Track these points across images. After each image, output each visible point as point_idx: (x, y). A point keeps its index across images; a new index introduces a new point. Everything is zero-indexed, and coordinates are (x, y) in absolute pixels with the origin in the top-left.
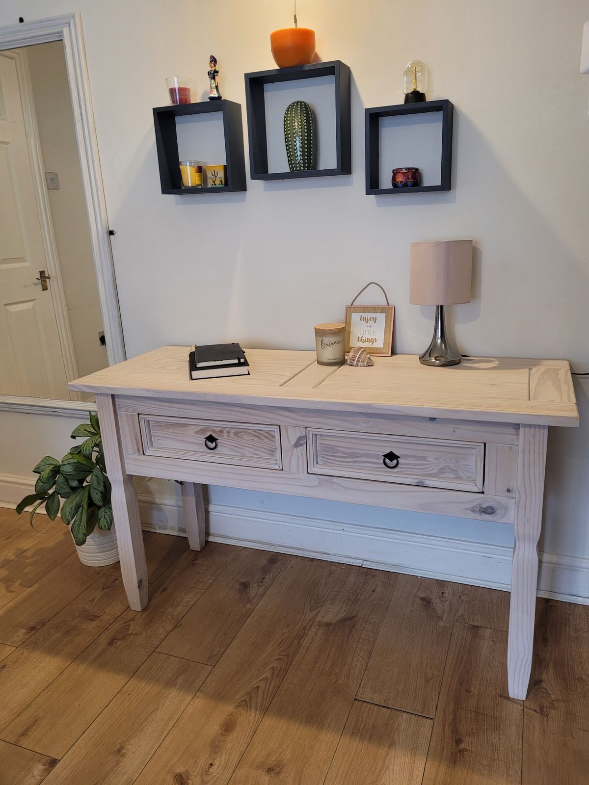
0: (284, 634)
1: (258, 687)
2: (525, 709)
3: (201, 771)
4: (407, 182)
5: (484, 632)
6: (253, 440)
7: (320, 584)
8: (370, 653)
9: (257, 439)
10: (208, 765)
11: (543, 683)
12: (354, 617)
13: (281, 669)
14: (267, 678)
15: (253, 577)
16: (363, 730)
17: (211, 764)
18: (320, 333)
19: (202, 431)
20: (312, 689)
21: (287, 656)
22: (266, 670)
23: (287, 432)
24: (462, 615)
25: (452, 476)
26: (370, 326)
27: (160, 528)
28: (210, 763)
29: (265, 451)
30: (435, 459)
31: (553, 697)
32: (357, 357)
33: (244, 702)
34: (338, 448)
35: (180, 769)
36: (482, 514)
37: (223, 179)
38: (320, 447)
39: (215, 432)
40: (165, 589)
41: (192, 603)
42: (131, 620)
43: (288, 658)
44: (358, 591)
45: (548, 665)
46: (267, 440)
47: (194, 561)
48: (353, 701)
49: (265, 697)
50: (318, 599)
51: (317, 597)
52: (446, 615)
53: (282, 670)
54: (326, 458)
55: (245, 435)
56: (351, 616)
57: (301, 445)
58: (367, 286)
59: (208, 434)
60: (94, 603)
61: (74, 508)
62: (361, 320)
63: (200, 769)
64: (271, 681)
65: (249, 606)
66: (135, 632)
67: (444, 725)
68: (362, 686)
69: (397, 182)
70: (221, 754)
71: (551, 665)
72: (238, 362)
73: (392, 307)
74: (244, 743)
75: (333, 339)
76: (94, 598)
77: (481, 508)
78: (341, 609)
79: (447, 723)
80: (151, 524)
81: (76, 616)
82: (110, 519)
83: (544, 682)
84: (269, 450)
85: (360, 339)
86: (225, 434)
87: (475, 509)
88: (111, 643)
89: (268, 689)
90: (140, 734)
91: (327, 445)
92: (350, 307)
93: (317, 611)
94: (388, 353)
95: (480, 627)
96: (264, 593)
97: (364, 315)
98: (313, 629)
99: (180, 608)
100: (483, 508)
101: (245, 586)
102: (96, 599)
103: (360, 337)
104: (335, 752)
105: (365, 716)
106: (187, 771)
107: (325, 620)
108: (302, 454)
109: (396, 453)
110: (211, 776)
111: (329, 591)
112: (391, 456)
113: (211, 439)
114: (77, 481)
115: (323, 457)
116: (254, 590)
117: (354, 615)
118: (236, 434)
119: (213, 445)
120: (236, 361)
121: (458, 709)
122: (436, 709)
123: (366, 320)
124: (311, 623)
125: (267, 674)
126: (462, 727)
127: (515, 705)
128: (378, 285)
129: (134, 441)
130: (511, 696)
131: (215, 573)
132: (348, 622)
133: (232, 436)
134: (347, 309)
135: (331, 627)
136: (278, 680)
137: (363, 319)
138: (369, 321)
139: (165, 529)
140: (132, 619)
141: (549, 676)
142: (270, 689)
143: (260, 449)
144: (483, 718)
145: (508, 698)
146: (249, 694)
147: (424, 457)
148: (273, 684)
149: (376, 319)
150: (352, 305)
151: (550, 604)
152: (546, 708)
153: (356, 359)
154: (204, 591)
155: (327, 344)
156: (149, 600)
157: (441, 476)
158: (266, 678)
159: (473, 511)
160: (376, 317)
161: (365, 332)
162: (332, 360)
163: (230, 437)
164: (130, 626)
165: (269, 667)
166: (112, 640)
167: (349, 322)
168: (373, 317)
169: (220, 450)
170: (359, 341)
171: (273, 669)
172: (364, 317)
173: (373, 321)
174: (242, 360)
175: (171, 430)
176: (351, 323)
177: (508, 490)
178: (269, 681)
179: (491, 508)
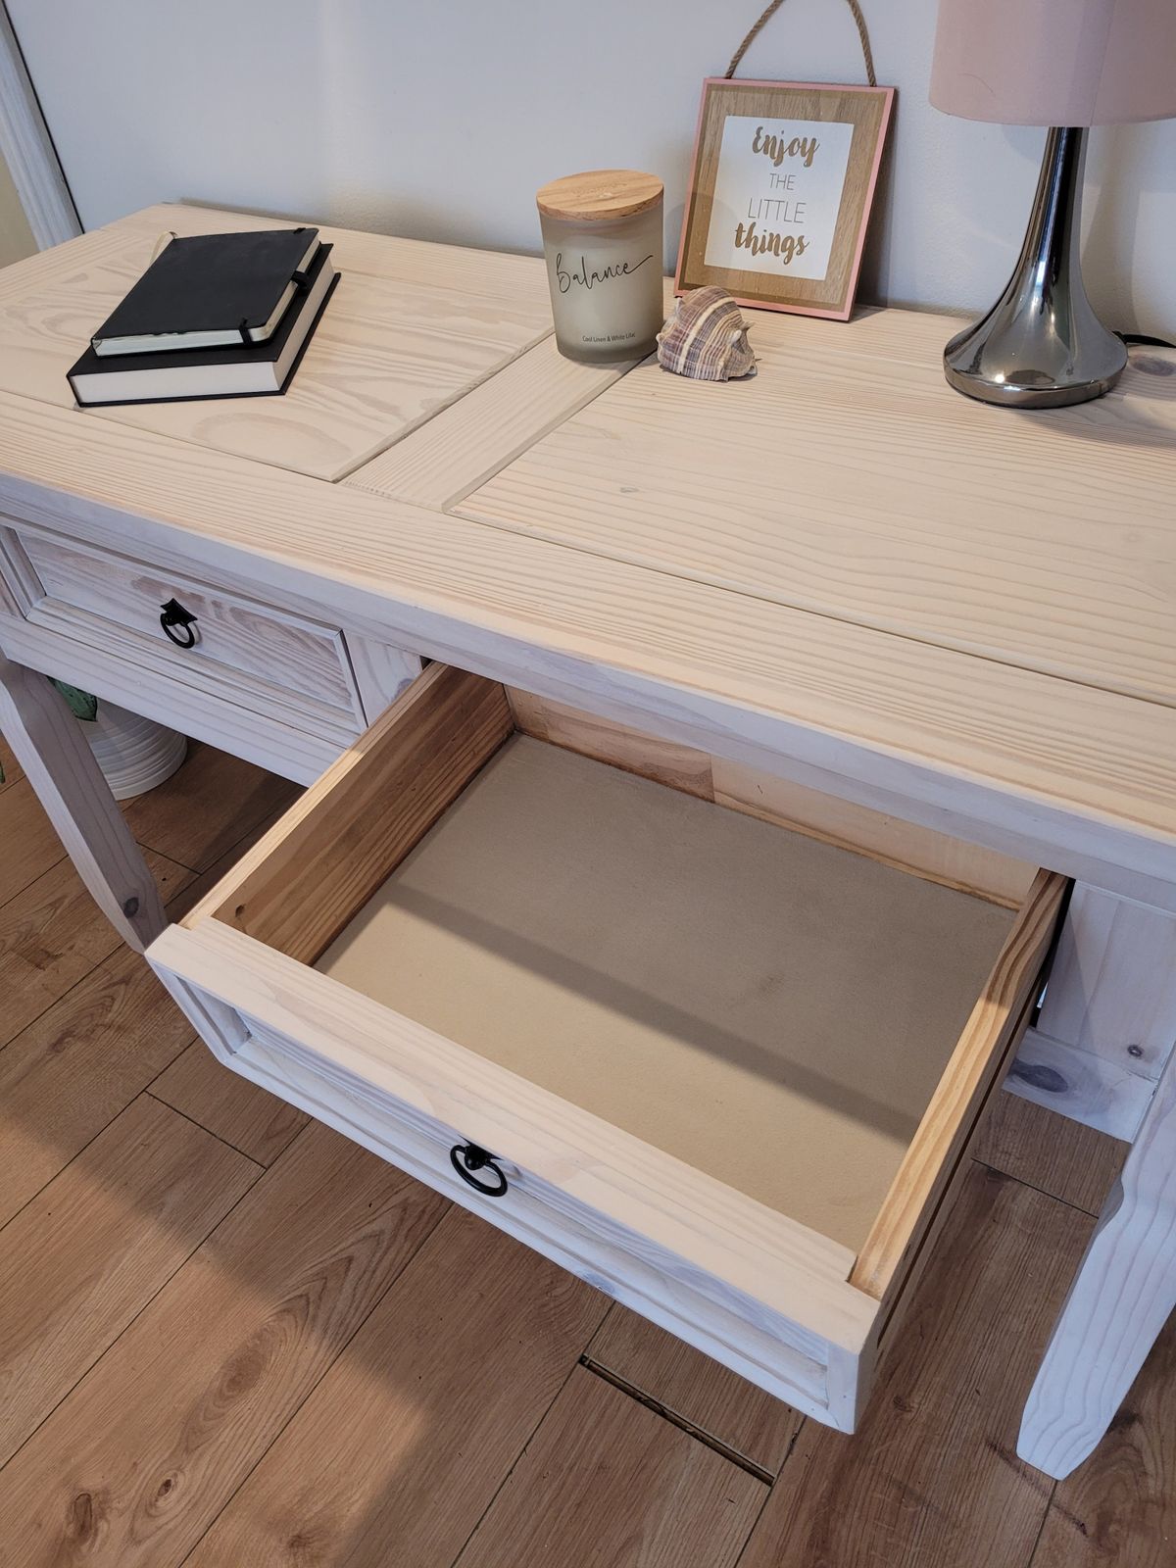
1: (350, 1260)
2: (1053, 1512)
3: (137, 1499)
5: (1014, 1199)
6: (286, 644)
9: (297, 645)
10: (159, 1485)
11: (1137, 1425)
13: (423, 1211)
14: (382, 1232)
16: (571, 1469)
17: (167, 1484)
19: (153, 583)
22: (384, 1208)
23: (365, 654)
26: (787, 182)
28: (164, 1479)
31: (1153, 1487)
32: (690, 340)
33: (303, 1302)
35: (92, 1482)
39: (182, 593)
42: (121, 982)
46: (325, 655)
48: (571, 1366)
49: (359, 1294)
53: (426, 1217)
55: (261, 623)
59: (167, 598)
60: (58, 912)
62: (756, 150)
63: (137, 1491)
64: (388, 1248)
66: (119, 1020)
67: (795, 1515)
70: (201, 1455)
72: (240, 340)
73: (884, 95)
74: (264, 1437)
75: (599, 257)
76: (61, 900)
77: (1018, 1062)
79: (806, 1505)
81: (7, 947)
83: (1141, 1423)
85: (744, 236)
86: (210, 607)
88: (57, 1046)
89: (374, 1272)
90: (37, 1343)
92: (722, 88)
94: (840, 308)
95: (1009, 1178)
97: (772, 127)
100: (1024, 1068)
102: (67, 901)
103: (746, 228)
104: (477, 1528)
105: (590, 1423)
106: (106, 1491)
110: (156, 1524)
113: (177, 613)
118: (237, 615)
119: (183, 634)
120: (233, 337)
121: (852, 1462)
122: (790, 1452)
123: (773, 149)
125: (385, 1222)
126: (844, 1532)
127: (1027, 1490)
130: (1024, 1451)
133: (229, 617)
134: (708, 98)
136: (407, 1246)
137: (766, 144)
138: (786, 155)
140: (125, 981)
142: (378, 1273)
143: (316, 678)
144: (915, 1512)
145: (1010, 1456)
146: (323, 1276)
148: (390, 1256)
149: (812, 150)
150: (731, 74)
152: (1120, 1521)
153: (686, 347)
155: (576, 277)
158: (377, 1236)
160: (814, 140)
161: (765, 203)
162: (601, 340)
163: (224, 620)
164: (113, 999)
165: (396, 1200)
166: (60, 1041)
167: (711, 154)
168: (805, 140)
169: (207, 647)
170: (738, 244)
171: (405, 1210)
172: (768, 137)
173: (801, 160)
174: (257, 335)
175: (70, 560)
176: (718, 159)
177: (1135, 1051)
178: (384, 1245)
179: (1052, 1073)
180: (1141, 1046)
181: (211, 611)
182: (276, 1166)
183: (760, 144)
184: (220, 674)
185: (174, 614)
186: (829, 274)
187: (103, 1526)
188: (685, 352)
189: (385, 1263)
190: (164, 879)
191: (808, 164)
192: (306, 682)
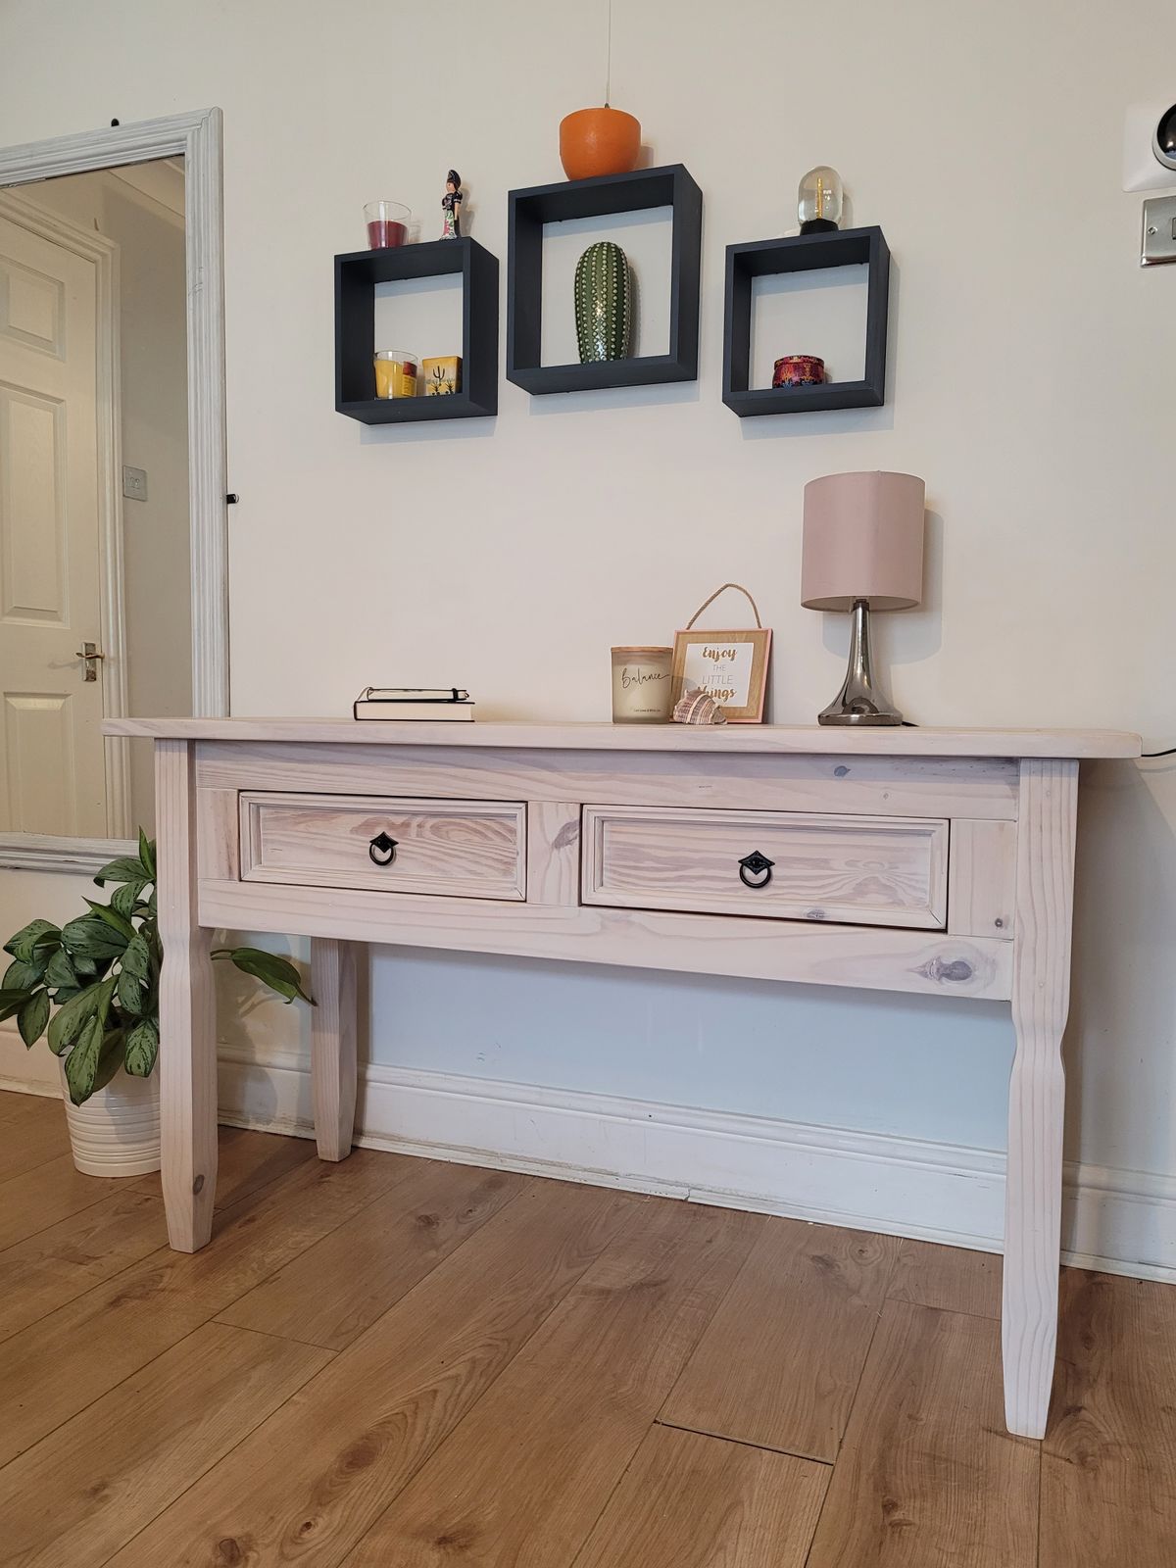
0: (504, 1303)
1: (435, 1391)
2: (1044, 1456)
3: (281, 1537)
4: (802, 380)
5: (951, 1320)
6: (469, 840)
7: (593, 1224)
8: (696, 1343)
9: (476, 839)
10: (300, 1526)
11: (1083, 1412)
12: (665, 1281)
13: (491, 1362)
15: (447, 1208)
16: (669, 1475)
17: (308, 1525)
18: (620, 656)
19: (367, 826)
20: (558, 1399)
21: (508, 1340)
22: (455, 1363)
23: (541, 815)
24: (903, 1289)
25: (882, 898)
26: (722, 668)
27: (258, 1120)
28: (305, 1522)
29: (490, 862)
31: (1108, 1438)
32: (693, 706)
33: (400, 1417)
34: (646, 850)
35: (232, 1531)
36: (944, 979)
37: (453, 383)
38: (609, 848)
39: (392, 826)
40: (252, 1220)
41: (308, 1244)
42: (167, 1267)
43: (509, 1344)
44: (675, 1241)
45: (1095, 1381)
46: (498, 840)
47: (322, 1177)
48: (649, 1425)
49: (449, 1408)
50: (585, 1250)
51: (585, 1246)
52: (867, 1287)
54: (621, 874)
55: (453, 830)
56: (657, 1279)
57: (569, 842)
58: (720, 591)
59: (378, 833)
60: (92, 1235)
61: (78, 1020)
62: (705, 656)
63: (279, 1532)
64: (465, 1385)
65: (432, 1254)
66: (172, 1286)
67: (857, 1478)
68: (671, 1398)
69: (784, 382)
70: (335, 1506)
71: (1102, 1380)
72: (452, 697)
73: (767, 632)
74: (392, 1489)
75: (646, 669)
77: (942, 965)
78: (635, 1268)
79: (864, 1477)
80: (240, 1112)
81: (46, 1255)
82: (152, 1052)
83: (1085, 1409)
84: (500, 861)
86: (413, 830)
87: (928, 970)
88: (116, 1302)
89: (459, 1395)
90: (149, 1462)
91: (625, 844)
92: (686, 633)
93: (583, 1268)
94: (755, 719)
95: (943, 1310)
96: (469, 1235)
97: (711, 647)
98: (571, 1300)
99: (280, 1251)
100: (946, 967)
101: (428, 1222)
102: (97, 1230)
104: (602, 1514)
105: (676, 1451)
106: (249, 1535)
107: (601, 1284)
108: (569, 861)
109: (767, 854)
110: (305, 1547)
111: (611, 1237)
112: (757, 862)
113: (384, 842)
114: (92, 963)
115: (615, 872)
116: (445, 1230)
117: (663, 1279)
118: (435, 829)
119: (383, 856)
120: (449, 695)
121: (890, 1448)
122: (840, 1447)
123: (713, 655)
124: (568, 1287)
125: (460, 1369)
126: (899, 1482)
127: (1021, 1448)
128: (740, 588)
129: (224, 850)
130: (1011, 1429)
131: (365, 1198)
132: (651, 1290)
133: (427, 833)
134: (678, 637)
135: (612, 1296)
136: (483, 1380)
137: (710, 654)
138: (721, 657)
139: (268, 1122)
140: (171, 1266)
141: (1097, 1403)
142: (463, 1395)
143: (484, 861)
144: (947, 1467)
145: (1006, 1435)
146: (414, 1402)
148: (470, 1387)
149: (733, 655)
150: (688, 628)
151: (1098, 1279)
152: (1092, 1455)
153: (692, 709)
154: (337, 1226)
155: (634, 679)
156: (214, 1235)
157: (861, 899)
158: (456, 1377)
159: (924, 974)
160: (734, 650)
161: (711, 678)
162: (644, 711)
163: (420, 837)
166: (118, 1299)
167: (680, 659)
168: (730, 651)
169: (400, 866)
171: (474, 1362)
172: (710, 651)
173: (728, 658)
175: (302, 827)
176: (684, 661)
178: (463, 1382)
179: (962, 964)
180: (1001, 918)
182: (348, 1350)
183: (706, 653)
185: (381, 844)
186: (748, 704)
187: (253, 1555)
188: (691, 712)
189: (468, 1390)
191: (732, 659)
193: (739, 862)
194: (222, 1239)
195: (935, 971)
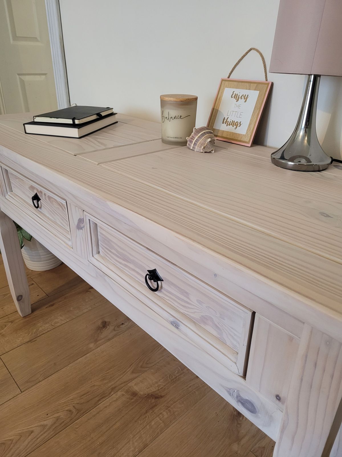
0: (94, 386)
1: (32, 432)
6: (58, 208)
8: (145, 446)
12: (162, 397)
13: (63, 422)
14: (47, 425)
15: (116, 319)
19: (32, 188)
21: (78, 411)
22: (51, 417)
23: (71, 210)
25: (215, 333)
26: (239, 106)
30: (197, 300)
32: (195, 139)
33: (10, 442)
34: (113, 244)
36: (240, 404)
39: (39, 191)
40: (52, 305)
41: (59, 324)
43: (78, 413)
44: (184, 371)
49: (30, 444)
50: (146, 363)
51: (148, 361)
52: (246, 438)
53: (63, 424)
54: (105, 251)
55: (54, 201)
56: (159, 394)
57: (82, 228)
58: (247, 53)
59: (35, 192)
62: (232, 97)
65: (92, 345)
66: (4, 333)
72: (72, 123)
73: (269, 83)
77: (240, 396)
78: (157, 383)
85: (225, 121)
87: (231, 392)
89: (38, 439)
92: (226, 80)
93: (137, 375)
94: (248, 143)
96: (113, 338)
97: (237, 91)
98: (119, 393)
99: (49, 325)
100: (242, 399)
101: (105, 325)
103: (226, 119)
107: (136, 388)
108: (82, 238)
109: (161, 273)
111: (161, 359)
115: (103, 249)
116: (107, 332)
117: (163, 395)
118: (49, 198)
120: (70, 121)
123: (236, 97)
124: (123, 385)
125: (49, 422)
128: (258, 51)
131: (94, 305)
132: (156, 397)
134: (221, 83)
135: (135, 398)
136: (52, 433)
138: (240, 99)
140: (12, 322)
142: (39, 439)
146: (21, 435)
147: (186, 293)
149: (247, 98)
150: (229, 77)
153: (194, 141)
154: (74, 317)
155: (166, 118)
156: (33, 310)
157: (202, 325)
158: (44, 426)
159: (230, 394)
160: (248, 95)
161: (232, 112)
162: (172, 138)
163: (46, 200)
164: (6, 326)
165: (56, 415)
167: (220, 98)
168: (245, 95)
169: (43, 210)
170: (223, 123)
171: (57, 420)
172: (235, 94)
173: (243, 100)
174: (77, 122)
175: (17, 180)
176: (221, 99)
177: (278, 397)
178: (45, 430)
179: (252, 405)
180: (280, 395)
181: (43, 196)
182: (24, 392)
183: (233, 96)
184: (43, 218)
185: (36, 198)
186: (247, 133)
188: (193, 143)
189: (42, 437)
190: (38, 295)
191: (245, 101)
192: (62, 222)
193: (148, 271)
194: (37, 313)
195: (235, 396)
